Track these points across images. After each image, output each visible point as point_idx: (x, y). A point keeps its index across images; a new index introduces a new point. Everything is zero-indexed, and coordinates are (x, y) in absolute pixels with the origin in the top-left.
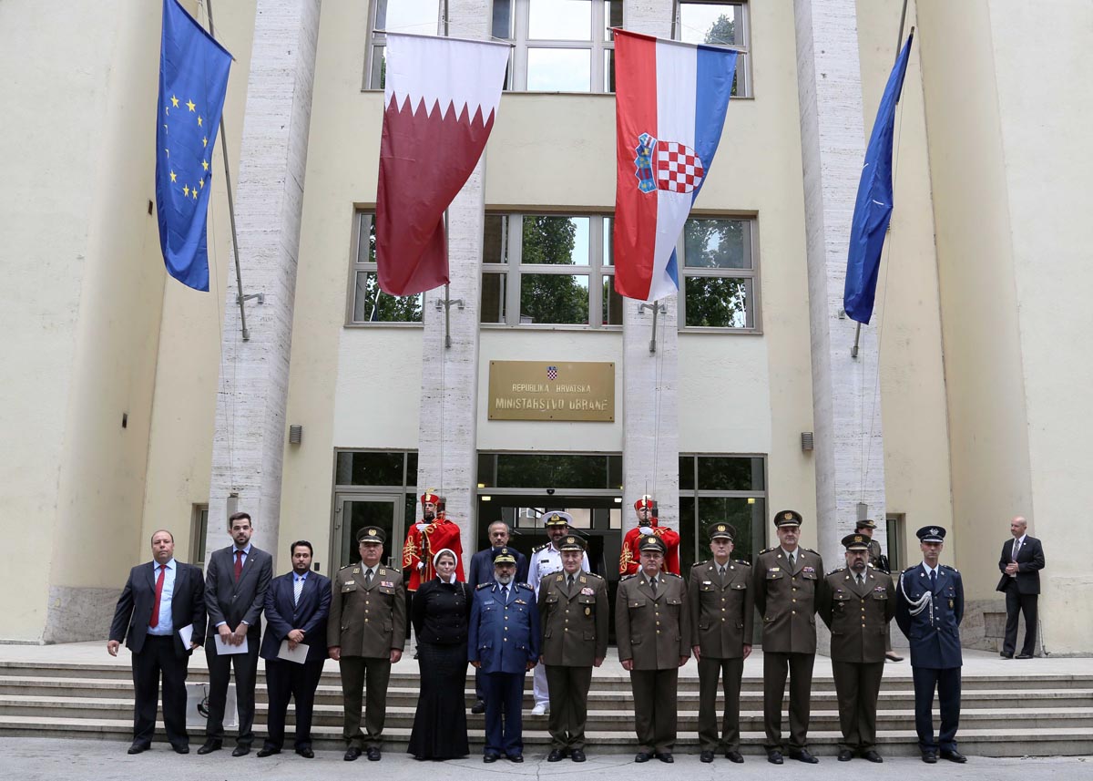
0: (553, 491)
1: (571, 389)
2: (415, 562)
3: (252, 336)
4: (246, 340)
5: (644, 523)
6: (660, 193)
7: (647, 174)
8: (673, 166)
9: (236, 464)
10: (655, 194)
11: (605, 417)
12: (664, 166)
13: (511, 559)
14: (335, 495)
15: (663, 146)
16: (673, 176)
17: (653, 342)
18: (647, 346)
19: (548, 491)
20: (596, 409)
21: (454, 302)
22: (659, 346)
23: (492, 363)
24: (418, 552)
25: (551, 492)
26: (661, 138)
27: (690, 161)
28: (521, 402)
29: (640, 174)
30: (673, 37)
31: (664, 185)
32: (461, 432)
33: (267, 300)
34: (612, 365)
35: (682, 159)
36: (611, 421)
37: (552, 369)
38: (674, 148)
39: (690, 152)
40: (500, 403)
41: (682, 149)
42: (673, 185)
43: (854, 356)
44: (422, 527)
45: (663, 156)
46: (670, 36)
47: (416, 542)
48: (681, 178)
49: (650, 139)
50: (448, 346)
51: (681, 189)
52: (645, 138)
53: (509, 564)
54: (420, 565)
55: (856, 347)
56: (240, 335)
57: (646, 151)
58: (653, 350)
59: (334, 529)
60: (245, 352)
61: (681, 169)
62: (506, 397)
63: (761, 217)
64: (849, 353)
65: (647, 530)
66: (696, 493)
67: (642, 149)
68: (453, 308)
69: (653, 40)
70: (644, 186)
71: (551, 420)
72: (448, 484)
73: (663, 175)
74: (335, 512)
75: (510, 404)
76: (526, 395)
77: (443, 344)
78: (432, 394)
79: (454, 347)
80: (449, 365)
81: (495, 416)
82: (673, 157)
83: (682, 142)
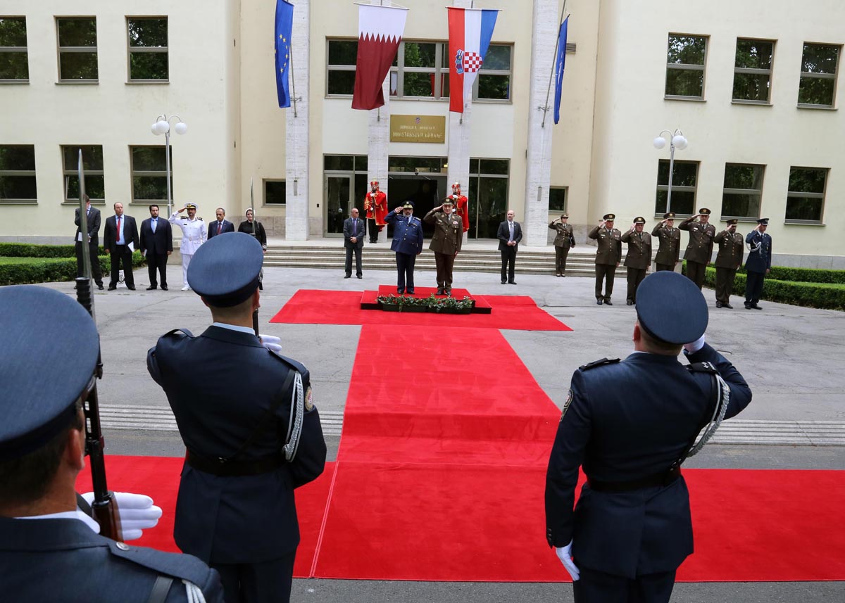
0: (418, 173)
1: (425, 128)
2: (369, 208)
3: (298, 115)
4: (296, 117)
5: (455, 194)
6: (465, 73)
7: (459, 66)
8: (471, 62)
9: (296, 168)
10: (463, 74)
11: (441, 141)
12: (467, 62)
13: (410, 206)
14: (324, 174)
15: (467, 54)
16: (470, 66)
17: (461, 120)
18: (458, 121)
19: (416, 173)
20: (437, 138)
22: (464, 122)
23: (391, 116)
24: (370, 204)
26: (466, 51)
27: (477, 59)
28: (404, 134)
29: (457, 67)
31: (467, 70)
33: (303, 99)
34: (444, 117)
35: (474, 59)
36: (443, 142)
37: (418, 118)
38: (471, 55)
39: (478, 55)
40: (395, 134)
41: (474, 54)
42: (470, 70)
43: (543, 126)
44: (372, 195)
45: (467, 58)
46: (471, 6)
47: (369, 200)
48: (474, 66)
49: (462, 52)
50: (379, 120)
51: (474, 70)
52: (459, 52)
53: (410, 209)
54: (372, 209)
55: (543, 123)
56: (293, 114)
57: (460, 57)
58: (461, 123)
59: (324, 189)
60: (296, 121)
61: (474, 62)
62: (398, 132)
63: (515, 45)
64: (541, 125)
65: (455, 196)
66: (479, 175)
67: (458, 57)
69: (464, 10)
70: (459, 71)
71: (417, 142)
72: (380, 175)
73: (466, 66)
74: (324, 182)
75: (399, 134)
76: (405, 130)
77: (377, 119)
78: (373, 140)
79: (381, 120)
80: (380, 128)
81: (393, 140)
82: (471, 58)
83: (475, 52)
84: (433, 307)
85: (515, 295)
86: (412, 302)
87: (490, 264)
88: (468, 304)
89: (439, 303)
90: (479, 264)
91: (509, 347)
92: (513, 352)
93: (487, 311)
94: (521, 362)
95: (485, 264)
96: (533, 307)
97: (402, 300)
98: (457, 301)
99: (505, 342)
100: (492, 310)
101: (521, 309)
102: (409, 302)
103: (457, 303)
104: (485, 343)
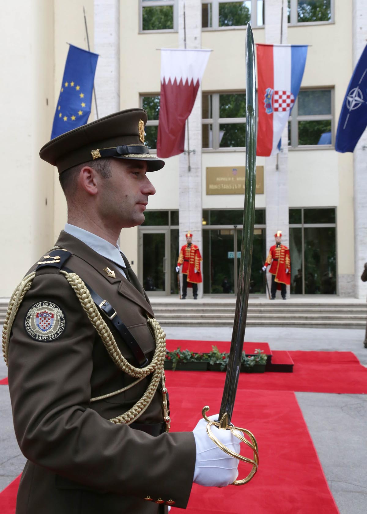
0: (236, 226)
1: (243, 179)
6: (275, 113)
7: (269, 106)
8: (280, 101)
10: (272, 114)
11: (260, 191)
12: (277, 101)
14: (139, 230)
15: (277, 93)
16: (280, 105)
17: (277, 165)
18: (274, 167)
19: (234, 227)
21: (192, 151)
22: (280, 167)
23: (207, 168)
25: (235, 227)
26: (276, 89)
27: (288, 97)
28: (221, 186)
29: (267, 106)
30: (281, 43)
31: (276, 110)
32: (197, 207)
36: (263, 193)
37: (234, 169)
38: (281, 93)
39: (288, 93)
40: (211, 187)
41: (284, 93)
42: (280, 109)
45: (276, 97)
46: (280, 42)
48: (284, 105)
49: (271, 91)
50: (190, 170)
51: (284, 110)
52: (268, 90)
57: (269, 96)
58: (277, 168)
59: (139, 246)
62: (214, 184)
63: (335, 88)
66: (303, 226)
67: (267, 96)
68: (191, 154)
69: (272, 46)
70: (268, 111)
71: (235, 193)
72: (192, 229)
73: (276, 105)
75: (216, 187)
76: (223, 182)
77: (187, 169)
78: (184, 191)
79: (192, 170)
80: (190, 178)
81: (210, 192)
82: (280, 97)
83: (284, 90)
84: (215, 364)
85: (333, 350)
86: (189, 357)
87: (312, 318)
88: (262, 359)
89: (224, 358)
90: (300, 318)
91: (301, 418)
92: (303, 426)
93: (287, 369)
94: (311, 443)
95: (306, 318)
96: (355, 365)
97: (177, 354)
98: (247, 356)
99: (297, 410)
100: (294, 367)
101: (338, 366)
102: (185, 358)
103: (246, 359)
104: (266, 411)
